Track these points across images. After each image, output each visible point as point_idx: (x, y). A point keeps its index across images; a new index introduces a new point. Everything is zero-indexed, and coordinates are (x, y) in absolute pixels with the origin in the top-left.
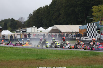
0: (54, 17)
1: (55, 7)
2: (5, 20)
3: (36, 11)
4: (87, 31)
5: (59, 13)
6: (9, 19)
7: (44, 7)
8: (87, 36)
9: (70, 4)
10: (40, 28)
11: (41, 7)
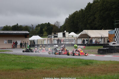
0: (89, 22)
1: (90, 11)
2: (41, 24)
3: (72, 15)
4: (115, 36)
5: (95, 17)
6: (46, 24)
7: (80, 11)
8: (115, 41)
9: (105, 7)
10: (72, 33)
11: (77, 11)
